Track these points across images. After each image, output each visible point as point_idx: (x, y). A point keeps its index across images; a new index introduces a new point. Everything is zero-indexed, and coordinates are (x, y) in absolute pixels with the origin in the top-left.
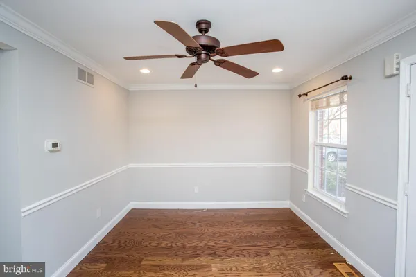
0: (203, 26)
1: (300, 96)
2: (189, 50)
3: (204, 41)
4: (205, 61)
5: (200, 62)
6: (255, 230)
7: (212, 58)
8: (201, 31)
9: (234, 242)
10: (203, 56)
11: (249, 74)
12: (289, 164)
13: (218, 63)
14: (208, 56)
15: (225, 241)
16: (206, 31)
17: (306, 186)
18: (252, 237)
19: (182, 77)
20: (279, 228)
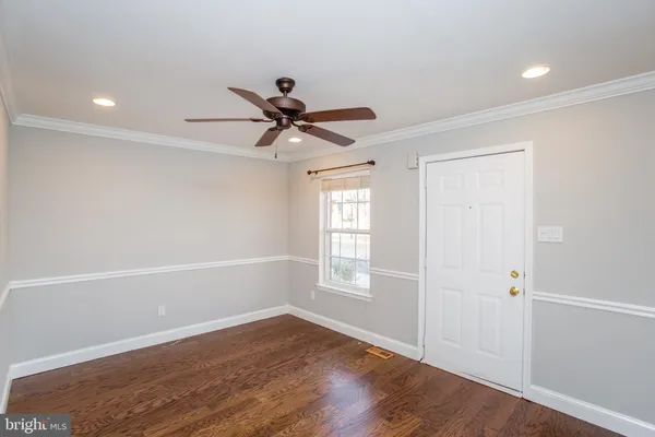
0: (285, 85)
1: (309, 173)
2: (268, 114)
3: (285, 104)
4: (287, 127)
5: (281, 126)
6: (273, 346)
7: (295, 123)
8: (282, 90)
9: (258, 365)
10: (284, 121)
11: (344, 141)
12: (286, 257)
13: (304, 129)
14: (291, 121)
15: (245, 368)
16: (289, 90)
17: (317, 279)
18: (274, 355)
19: (257, 145)
20: (295, 336)
